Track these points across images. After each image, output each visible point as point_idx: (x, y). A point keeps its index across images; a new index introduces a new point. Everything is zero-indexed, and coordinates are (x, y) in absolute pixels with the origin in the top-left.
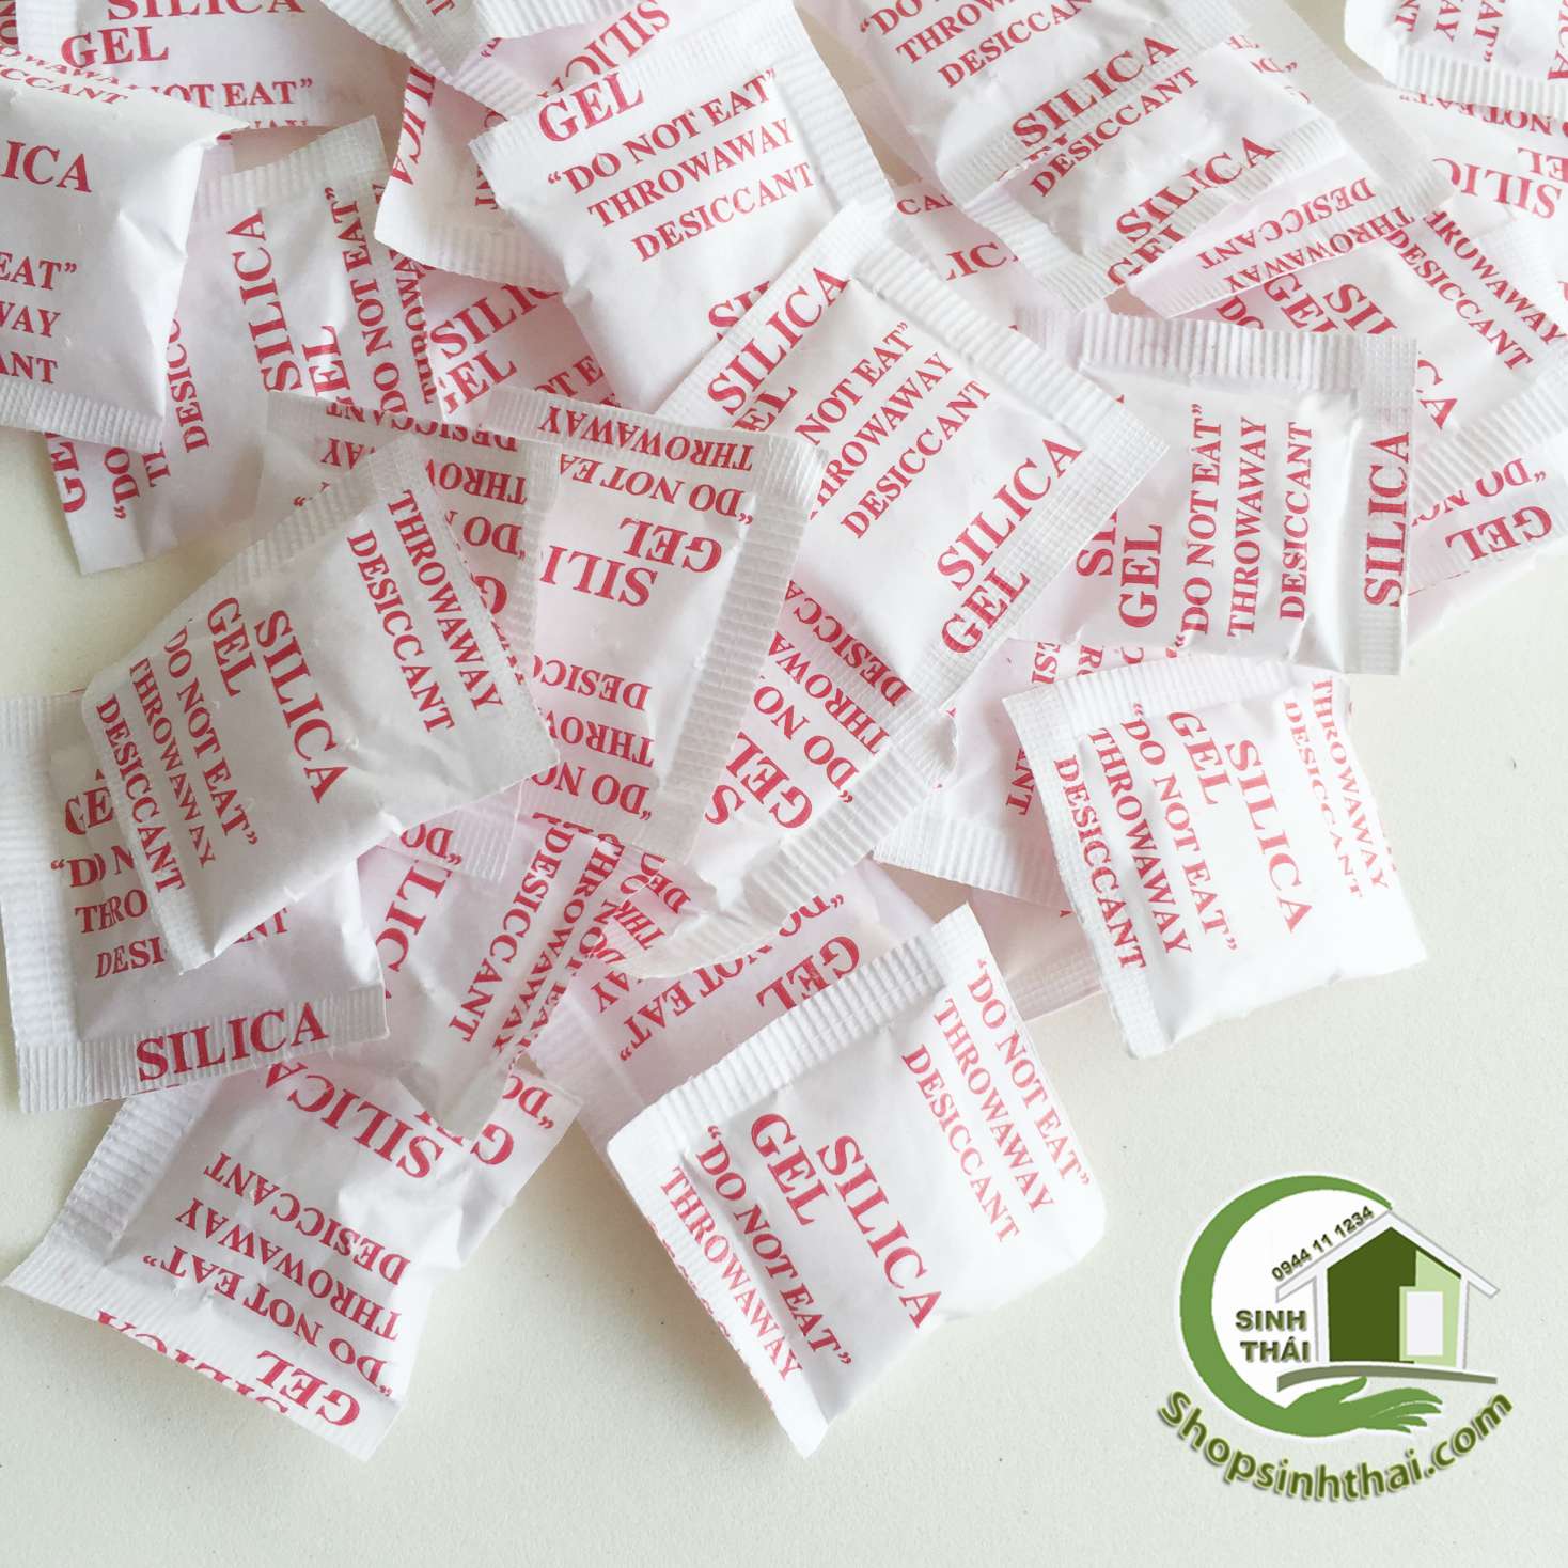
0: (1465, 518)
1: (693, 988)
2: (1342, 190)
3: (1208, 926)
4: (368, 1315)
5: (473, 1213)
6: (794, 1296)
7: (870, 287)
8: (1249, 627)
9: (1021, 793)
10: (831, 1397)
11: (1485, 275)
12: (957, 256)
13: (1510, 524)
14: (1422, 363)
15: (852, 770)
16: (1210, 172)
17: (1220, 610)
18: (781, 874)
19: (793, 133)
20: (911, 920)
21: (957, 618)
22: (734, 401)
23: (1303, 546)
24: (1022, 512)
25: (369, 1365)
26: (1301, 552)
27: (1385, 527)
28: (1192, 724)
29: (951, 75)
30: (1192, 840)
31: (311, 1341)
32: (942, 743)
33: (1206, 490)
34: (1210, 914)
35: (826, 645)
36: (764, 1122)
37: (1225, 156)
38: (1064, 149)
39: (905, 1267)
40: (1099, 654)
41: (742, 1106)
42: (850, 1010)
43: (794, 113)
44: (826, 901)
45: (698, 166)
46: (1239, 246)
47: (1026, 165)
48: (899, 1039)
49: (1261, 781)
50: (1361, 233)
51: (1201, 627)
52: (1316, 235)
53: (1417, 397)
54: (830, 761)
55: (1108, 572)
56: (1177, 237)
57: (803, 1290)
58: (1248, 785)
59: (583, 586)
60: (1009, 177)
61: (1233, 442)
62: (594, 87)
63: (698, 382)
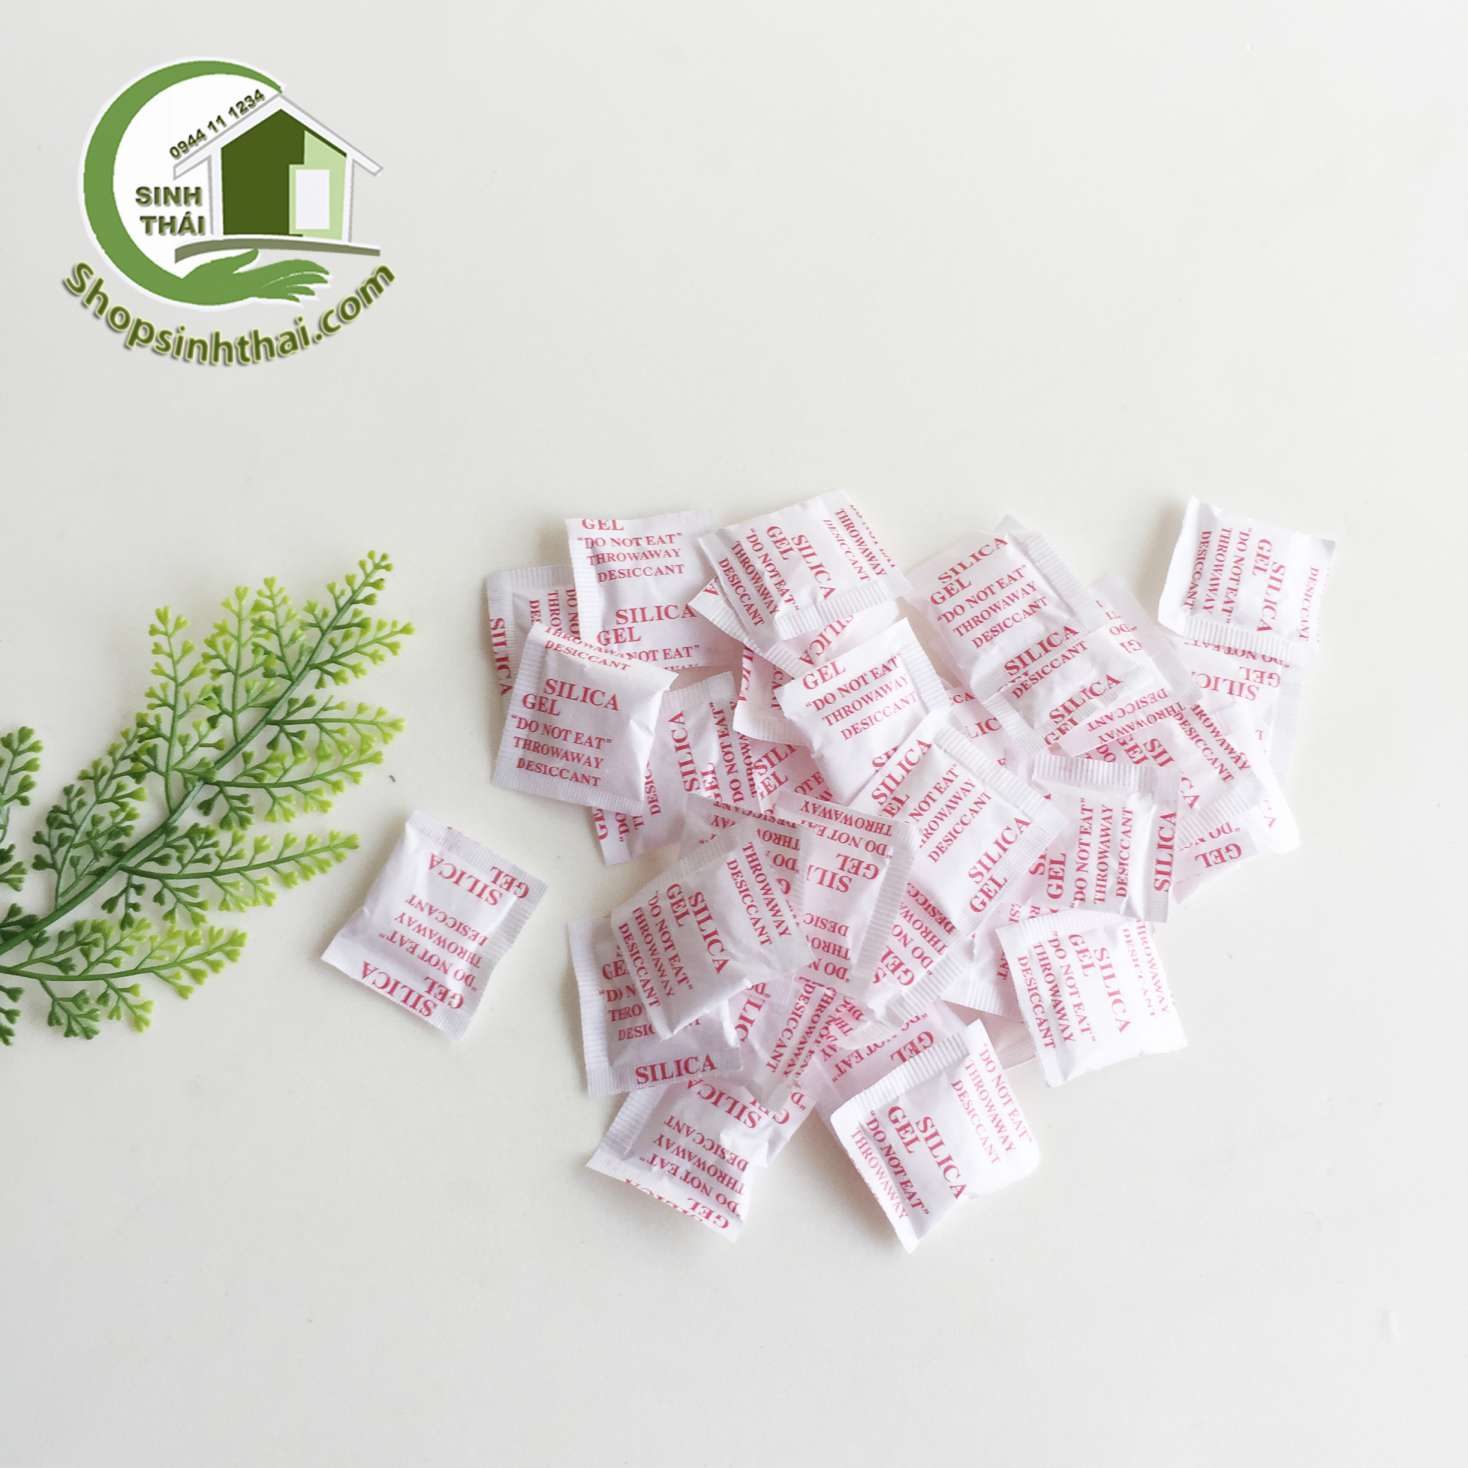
0: (1204, 848)
1: (864, 1052)
2: (1153, 694)
3: (1083, 1030)
4: (733, 1184)
5: (773, 1144)
6: (905, 1184)
7: (941, 747)
9: (1003, 972)
10: (920, 1228)
11: (1216, 736)
12: (979, 725)
13: (1223, 851)
14: (1184, 779)
15: (931, 962)
16: (1091, 691)
17: (1091, 893)
18: (902, 1005)
19: (908, 679)
20: (956, 1023)
21: (976, 897)
22: (882, 799)
23: (1126, 864)
24: (1005, 850)
25: (732, 1205)
26: (1126, 867)
27: (1164, 855)
28: (1079, 940)
30: (1077, 993)
31: (708, 1194)
32: (969, 951)
33: (1085, 838)
34: (1084, 1025)
35: (920, 907)
36: (893, 1110)
37: (1098, 683)
38: (1027, 678)
39: (951, 1173)
40: (1039, 909)
42: (930, 1063)
43: (908, 670)
44: (920, 1016)
45: (868, 699)
46: (1106, 720)
47: (1010, 685)
48: (950, 1076)
49: (1109, 966)
50: (1161, 715)
51: (1082, 899)
52: (1141, 716)
53: (1181, 794)
54: (922, 958)
55: (1042, 874)
56: (1075, 724)
57: (909, 1181)
58: (1103, 968)
59: (821, 883)
60: (1002, 690)
61: (1098, 816)
62: (826, 667)
63: (868, 791)
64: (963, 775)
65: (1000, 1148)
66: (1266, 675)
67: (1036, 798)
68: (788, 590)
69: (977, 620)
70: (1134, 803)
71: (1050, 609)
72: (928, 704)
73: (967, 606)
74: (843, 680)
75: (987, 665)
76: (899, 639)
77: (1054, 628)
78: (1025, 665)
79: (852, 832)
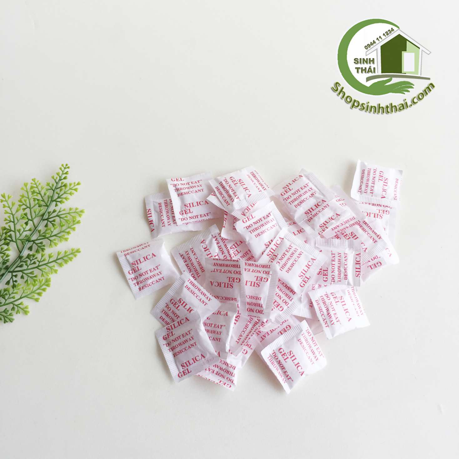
0: (370, 264)
1: (269, 333)
2: (351, 218)
3: (337, 321)
4: (231, 374)
5: (243, 361)
7: (286, 239)
8: (340, 281)
9: (311, 305)
10: (291, 386)
11: (371, 230)
12: (298, 231)
13: (376, 264)
14: (362, 243)
15: (289, 304)
16: (332, 218)
17: (336, 279)
18: (280, 318)
19: (274, 219)
20: (298, 322)
21: (301, 283)
22: (270, 256)
23: (347, 270)
24: (309, 268)
25: (232, 381)
26: (346, 270)
27: (358, 266)
28: (334, 294)
29: (296, 206)
30: (334, 310)
31: (224, 378)
32: (300, 300)
33: (333, 263)
34: (337, 320)
35: (285, 287)
36: (280, 349)
37: (334, 216)
38: (312, 216)
39: (299, 368)
40: (321, 285)
41: (277, 347)
42: (290, 334)
43: (275, 217)
44: (286, 320)
45: (262, 225)
46: (337, 227)
48: (297, 337)
49: (344, 301)
50: (354, 224)
51: (334, 281)
52: (347, 225)
53: (361, 248)
54: (286, 302)
55: (321, 274)
56: (327, 228)
57: (286, 371)
58: (342, 302)
59: (251, 285)
60: (305, 220)
61: (337, 256)
62: (249, 216)
63: (265, 253)
64: (294, 247)
65: (314, 360)
66: (385, 211)
67: (317, 252)
68: (237, 195)
69: (295, 200)
70: (347, 251)
71: (317, 195)
72: (281, 227)
73: (292, 195)
74: (255, 220)
75: (299, 213)
76: (271, 207)
77: (319, 201)
78: (311, 212)
79: (258, 269)
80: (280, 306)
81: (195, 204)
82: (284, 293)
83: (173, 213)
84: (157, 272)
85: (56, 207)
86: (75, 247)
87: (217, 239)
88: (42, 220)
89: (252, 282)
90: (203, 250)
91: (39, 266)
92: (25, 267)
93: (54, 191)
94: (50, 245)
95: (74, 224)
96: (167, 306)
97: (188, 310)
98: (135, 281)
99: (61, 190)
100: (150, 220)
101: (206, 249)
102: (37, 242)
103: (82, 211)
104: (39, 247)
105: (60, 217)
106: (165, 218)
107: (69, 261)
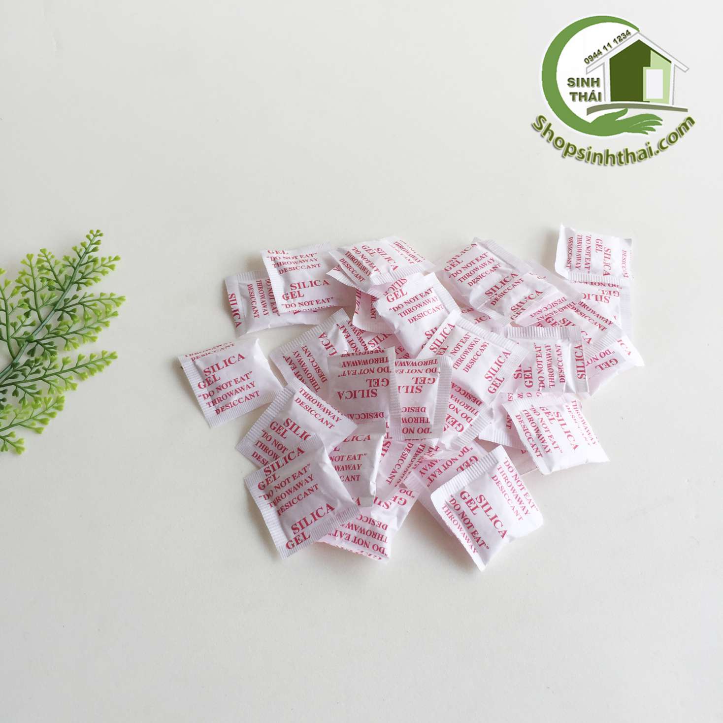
3: (555, 447)
4: (381, 538)
7: (460, 326)
8: (554, 385)
9: (509, 424)
12: (477, 319)
13: (609, 362)
15: (472, 419)
17: (547, 383)
21: (490, 387)
22: (435, 350)
24: (500, 366)
25: (382, 549)
28: (545, 408)
30: (549, 430)
32: (490, 413)
33: (540, 359)
34: (555, 445)
36: (463, 493)
40: (522, 396)
41: (457, 490)
44: (468, 448)
49: (562, 420)
50: (565, 307)
51: (543, 386)
52: (555, 309)
54: (467, 418)
55: (521, 377)
58: (559, 420)
59: (407, 392)
60: (486, 303)
61: (544, 349)
62: (397, 292)
63: (427, 347)
64: (473, 336)
65: (522, 513)
66: (612, 292)
67: (511, 343)
68: (375, 266)
69: (468, 275)
71: (502, 268)
73: (462, 270)
75: (476, 293)
76: (431, 281)
77: (506, 275)
79: (417, 368)
80: (457, 423)
81: (307, 284)
82: (462, 404)
83: (272, 297)
84: (247, 382)
85: (77, 290)
86: (109, 350)
87: (346, 329)
88: (54, 311)
89: (408, 387)
90: (324, 347)
91: (45, 376)
92: (21, 378)
93: (75, 269)
94: (66, 345)
95: (107, 317)
96: (265, 434)
97: (301, 437)
98: (209, 400)
99: (86, 268)
100: (233, 310)
101: (328, 346)
102: (43, 342)
103: (121, 299)
104: (45, 348)
105: (84, 305)
106: (259, 305)
107: (97, 371)
